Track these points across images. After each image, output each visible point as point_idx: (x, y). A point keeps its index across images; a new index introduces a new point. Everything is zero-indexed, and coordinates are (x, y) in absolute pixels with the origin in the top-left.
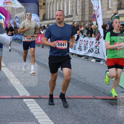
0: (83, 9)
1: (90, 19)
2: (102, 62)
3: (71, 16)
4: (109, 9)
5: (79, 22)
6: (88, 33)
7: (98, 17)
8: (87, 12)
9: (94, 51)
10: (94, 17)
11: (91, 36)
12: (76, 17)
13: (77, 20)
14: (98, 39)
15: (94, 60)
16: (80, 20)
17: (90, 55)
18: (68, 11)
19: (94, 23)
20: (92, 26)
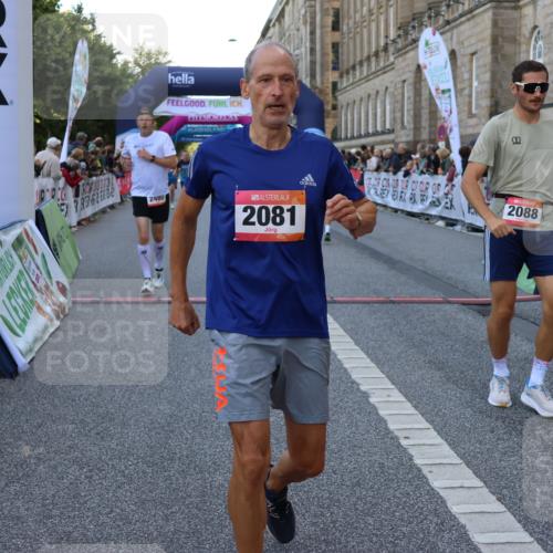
0: (417, 117)
1: (433, 137)
2: (458, 228)
3: (391, 131)
4: (471, 115)
5: (408, 143)
6: (428, 166)
7: (451, 130)
8: (425, 123)
9: (443, 204)
10: (443, 132)
11: (436, 173)
12: (403, 132)
13: (404, 139)
14: (451, 179)
15: (441, 223)
16: (411, 138)
17: (434, 212)
18: (385, 121)
19: (442, 144)
20: (438, 152)
